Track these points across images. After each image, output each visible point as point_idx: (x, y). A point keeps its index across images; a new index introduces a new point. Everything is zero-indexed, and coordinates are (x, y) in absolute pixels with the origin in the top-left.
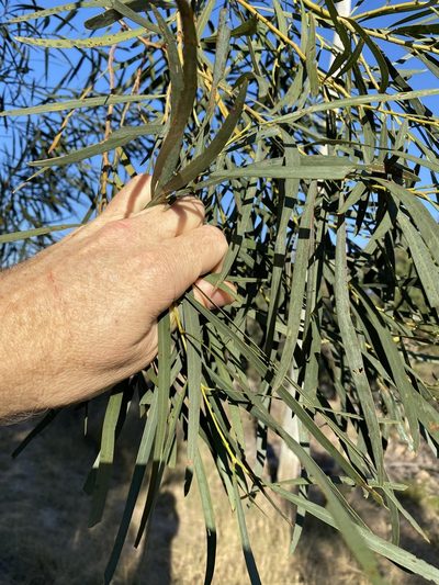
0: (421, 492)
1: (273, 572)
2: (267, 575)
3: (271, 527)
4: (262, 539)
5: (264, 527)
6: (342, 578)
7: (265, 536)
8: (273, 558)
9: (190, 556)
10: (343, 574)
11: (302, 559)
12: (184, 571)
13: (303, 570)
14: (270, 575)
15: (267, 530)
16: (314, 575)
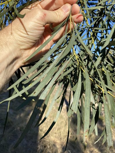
0: (103, 119)
1: (65, 132)
2: (63, 132)
3: (65, 121)
4: (63, 124)
5: (64, 121)
6: (81, 135)
7: (64, 123)
8: (65, 129)
9: (45, 125)
10: (81, 134)
11: (72, 130)
12: (43, 128)
13: (72, 132)
14: (64, 132)
15: (64, 122)
16: (74, 134)
